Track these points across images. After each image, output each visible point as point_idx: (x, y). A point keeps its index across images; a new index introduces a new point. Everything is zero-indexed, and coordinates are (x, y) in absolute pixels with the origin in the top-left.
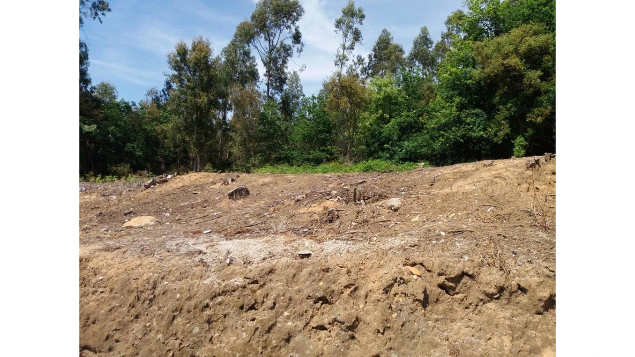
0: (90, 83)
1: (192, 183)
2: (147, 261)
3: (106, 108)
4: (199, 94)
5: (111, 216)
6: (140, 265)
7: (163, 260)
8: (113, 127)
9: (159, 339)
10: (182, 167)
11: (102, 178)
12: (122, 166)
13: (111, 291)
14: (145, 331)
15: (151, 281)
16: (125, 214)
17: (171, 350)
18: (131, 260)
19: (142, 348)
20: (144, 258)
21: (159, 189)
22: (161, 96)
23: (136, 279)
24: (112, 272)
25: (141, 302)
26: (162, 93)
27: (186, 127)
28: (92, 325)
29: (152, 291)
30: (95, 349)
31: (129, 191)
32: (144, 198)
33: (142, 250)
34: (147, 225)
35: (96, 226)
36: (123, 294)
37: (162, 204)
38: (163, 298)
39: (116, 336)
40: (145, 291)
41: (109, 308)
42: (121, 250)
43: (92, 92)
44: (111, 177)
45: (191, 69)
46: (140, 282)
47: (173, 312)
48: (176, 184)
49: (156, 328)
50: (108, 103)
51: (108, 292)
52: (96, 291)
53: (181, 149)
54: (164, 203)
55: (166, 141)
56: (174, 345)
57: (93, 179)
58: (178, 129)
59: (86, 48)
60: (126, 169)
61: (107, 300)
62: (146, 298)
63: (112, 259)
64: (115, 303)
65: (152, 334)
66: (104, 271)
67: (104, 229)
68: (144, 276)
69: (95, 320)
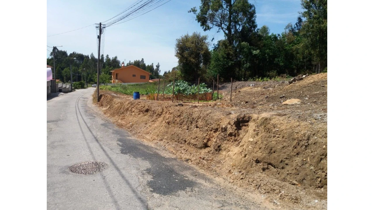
0: (257, 27)
1: (320, 80)
2: (303, 124)
3: (264, 40)
4: (322, 21)
5: (273, 98)
6: (299, 125)
7: (313, 124)
8: (268, 50)
9: (312, 169)
10: (308, 71)
11: (262, 79)
12: (272, 72)
13: (283, 137)
14: (303, 163)
15: (306, 135)
16: (281, 98)
17: (319, 177)
18: (293, 122)
19: (301, 172)
20: (301, 122)
21: (298, 84)
22: (295, 28)
23: (297, 133)
24: (283, 127)
25: (300, 146)
26: (296, 26)
27: (312, 45)
28: (273, 153)
29: (307, 141)
30: (275, 166)
31: (279, 85)
32: (290, 89)
33: (299, 117)
34: (296, 104)
35: (265, 103)
36: (290, 140)
37: (302, 92)
38: (314, 146)
39: (287, 161)
40: (302, 140)
41: (282, 146)
42: (287, 116)
43: (257, 32)
44: (266, 78)
45: (317, 5)
46: (300, 135)
47: (321, 156)
48: (309, 80)
49: (310, 162)
50: (265, 37)
51: (281, 137)
52: (275, 136)
53: (307, 59)
54: (303, 92)
55: (298, 55)
56: (321, 175)
57: (257, 79)
58: (306, 47)
59: (254, 8)
60: (274, 74)
61: (281, 141)
62: (303, 144)
63: (283, 120)
64: (285, 144)
65: (307, 165)
66: (279, 126)
67: (271, 105)
68: (302, 132)
69: (275, 151)
